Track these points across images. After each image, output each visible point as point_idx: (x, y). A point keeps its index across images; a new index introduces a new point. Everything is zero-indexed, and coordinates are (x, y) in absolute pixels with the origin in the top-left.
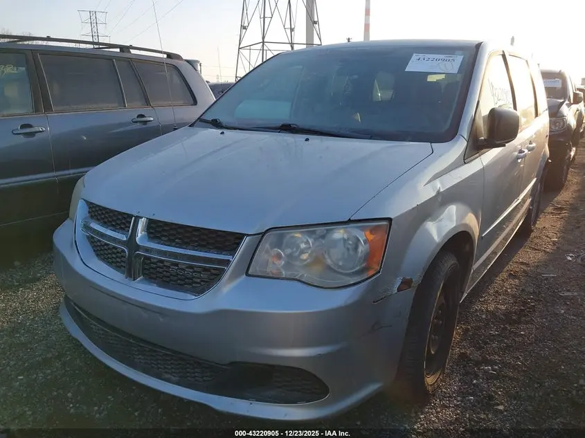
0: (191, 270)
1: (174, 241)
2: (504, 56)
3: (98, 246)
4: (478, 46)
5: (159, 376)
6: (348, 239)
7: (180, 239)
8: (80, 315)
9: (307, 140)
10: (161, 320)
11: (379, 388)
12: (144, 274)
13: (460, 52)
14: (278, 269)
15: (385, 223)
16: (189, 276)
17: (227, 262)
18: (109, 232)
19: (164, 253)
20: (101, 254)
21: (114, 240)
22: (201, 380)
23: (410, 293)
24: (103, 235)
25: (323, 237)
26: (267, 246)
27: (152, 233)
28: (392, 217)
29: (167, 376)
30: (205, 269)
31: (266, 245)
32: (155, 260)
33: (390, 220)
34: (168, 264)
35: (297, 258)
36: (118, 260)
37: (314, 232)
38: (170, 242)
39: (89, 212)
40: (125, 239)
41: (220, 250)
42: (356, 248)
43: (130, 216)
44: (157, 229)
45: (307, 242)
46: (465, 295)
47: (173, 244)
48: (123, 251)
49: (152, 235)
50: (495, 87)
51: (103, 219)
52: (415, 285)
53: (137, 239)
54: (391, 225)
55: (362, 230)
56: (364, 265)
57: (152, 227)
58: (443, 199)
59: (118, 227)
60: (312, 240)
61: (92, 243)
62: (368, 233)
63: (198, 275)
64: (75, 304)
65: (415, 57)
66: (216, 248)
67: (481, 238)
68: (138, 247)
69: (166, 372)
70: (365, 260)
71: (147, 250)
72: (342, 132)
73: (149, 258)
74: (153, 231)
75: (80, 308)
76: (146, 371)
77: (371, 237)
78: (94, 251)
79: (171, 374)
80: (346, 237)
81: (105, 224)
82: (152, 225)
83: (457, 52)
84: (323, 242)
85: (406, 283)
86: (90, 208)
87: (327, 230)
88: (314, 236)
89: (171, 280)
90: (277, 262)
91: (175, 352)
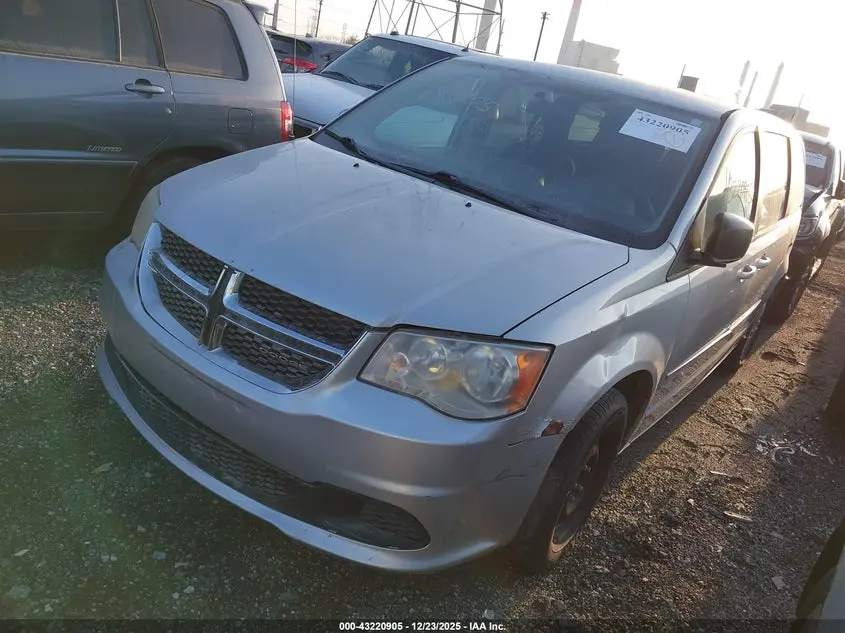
0: (288, 356)
1: (271, 312)
2: (756, 135)
3: (167, 291)
4: (725, 117)
5: (218, 476)
6: (495, 360)
7: (280, 312)
8: (126, 372)
9: (469, 205)
10: (237, 409)
11: (491, 548)
12: (224, 345)
13: (699, 122)
14: (399, 380)
15: (546, 350)
16: (285, 363)
17: (337, 359)
18: (188, 280)
19: (258, 326)
20: (170, 303)
21: (193, 291)
22: (273, 492)
23: (557, 441)
24: (177, 280)
25: (464, 351)
26: (391, 346)
27: (244, 295)
28: (557, 344)
29: (229, 478)
30: (306, 359)
31: (389, 344)
32: (243, 332)
33: (552, 347)
34: (260, 341)
35: (425, 369)
36: (192, 317)
37: (453, 343)
38: (267, 313)
39: (162, 243)
40: (207, 294)
41: (331, 339)
42: (501, 374)
43: (221, 265)
44: (252, 291)
45: (441, 352)
46: (628, 445)
47: (271, 317)
48: (201, 308)
49: (245, 299)
50: (733, 179)
51: (181, 258)
52: (565, 430)
53: (225, 298)
54: (552, 352)
55: (515, 353)
56: (508, 397)
57: (246, 288)
58: (626, 326)
59: (200, 275)
60: (449, 351)
61: (159, 284)
62: (521, 358)
63: (295, 364)
64: (121, 356)
65: (637, 114)
66: (325, 335)
67: (665, 377)
68: (223, 310)
69: (228, 473)
70: (510, 392)
71: (235, 316)
72: (517, 202)
73: (236, 327)
74: (247, 294)
75: (127, 364)
76: (202, 465)
77: (524, 365)
78: (161, 295)
79: (235, 476)
80: (491, 356)
81: (183, 265)
82: (247, 285)
83: (695, 121)
84: (462, 356)
85: (556, 427)
86: (164, 237)
87: (471, 345)
88: (453, 348)
89: (258, 361)
90: (399, 369)
91: (245, 451)
